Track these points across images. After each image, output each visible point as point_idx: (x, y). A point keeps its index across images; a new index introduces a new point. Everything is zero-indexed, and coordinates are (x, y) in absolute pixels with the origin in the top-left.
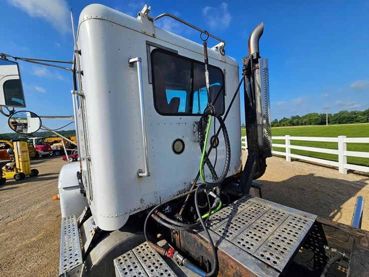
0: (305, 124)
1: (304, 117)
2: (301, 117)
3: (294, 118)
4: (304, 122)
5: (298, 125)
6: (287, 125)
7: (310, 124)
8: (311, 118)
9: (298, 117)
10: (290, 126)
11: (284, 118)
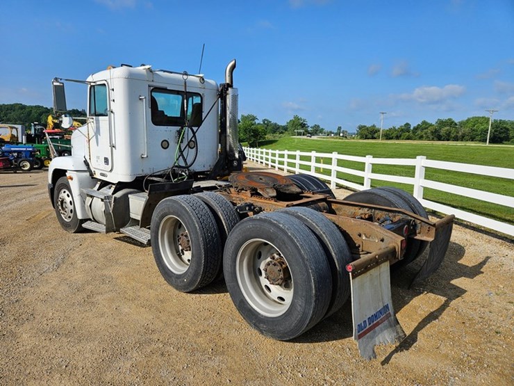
0: (462, 138)
1: (463, 124)
2: (456, 121)
3: (442, 123)
4: (460, 133)
5: (448, 140)
6: (428, 138)
7: (472, 139)
8: (475, 128)
9: (450, 123)
10: (433, 139)
11: (424, 123)
